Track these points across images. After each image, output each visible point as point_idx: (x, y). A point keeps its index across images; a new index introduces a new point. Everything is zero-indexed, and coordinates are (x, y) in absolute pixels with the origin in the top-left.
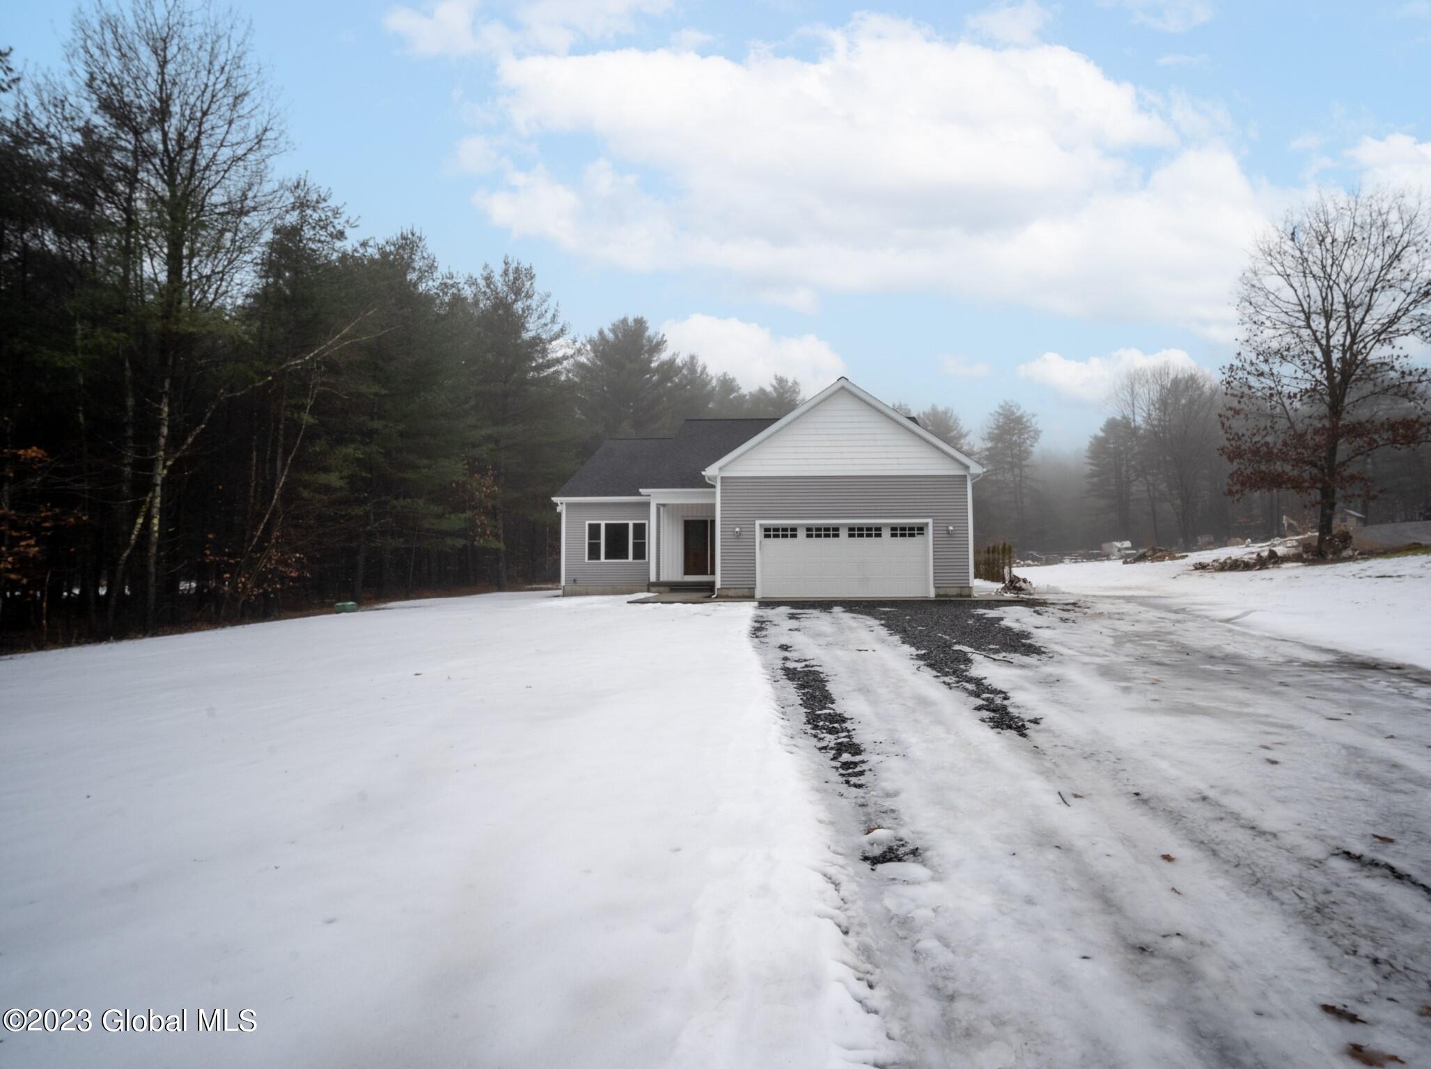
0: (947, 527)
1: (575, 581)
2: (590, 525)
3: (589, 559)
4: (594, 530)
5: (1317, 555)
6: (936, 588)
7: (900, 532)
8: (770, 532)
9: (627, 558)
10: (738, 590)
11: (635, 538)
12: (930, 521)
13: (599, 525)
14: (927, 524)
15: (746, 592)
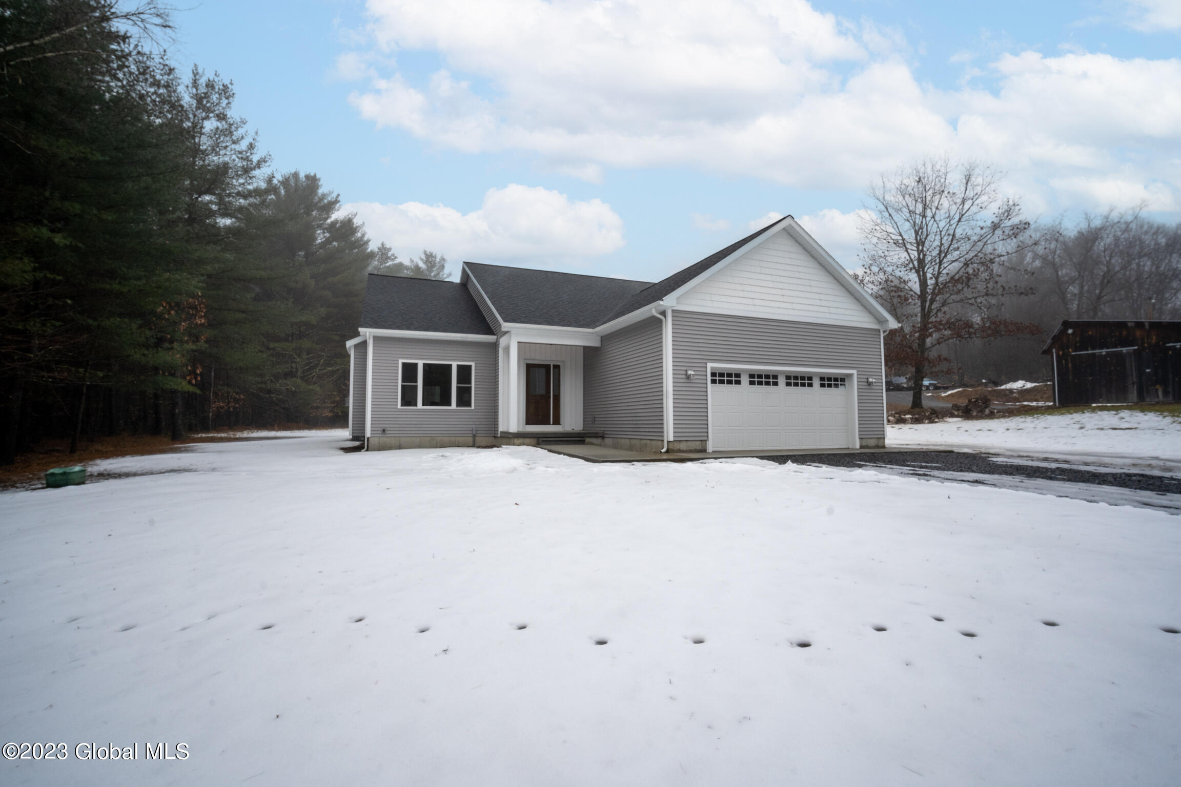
0: (867, 379)
1: (384, 430)
2: (404, 365)
3: (402, 405)
4: (409, 371)
5: (964, 413)
6: (861, 439)
7: (829, 382)
8: (721, 378)
9: (450, 404)
10: (689, 443)
11: (459, 382)
12: (854, 372)
13: (416, 365)
14: (850, 375)
15: (697, 446)
